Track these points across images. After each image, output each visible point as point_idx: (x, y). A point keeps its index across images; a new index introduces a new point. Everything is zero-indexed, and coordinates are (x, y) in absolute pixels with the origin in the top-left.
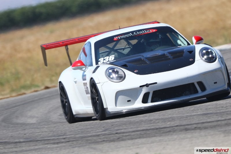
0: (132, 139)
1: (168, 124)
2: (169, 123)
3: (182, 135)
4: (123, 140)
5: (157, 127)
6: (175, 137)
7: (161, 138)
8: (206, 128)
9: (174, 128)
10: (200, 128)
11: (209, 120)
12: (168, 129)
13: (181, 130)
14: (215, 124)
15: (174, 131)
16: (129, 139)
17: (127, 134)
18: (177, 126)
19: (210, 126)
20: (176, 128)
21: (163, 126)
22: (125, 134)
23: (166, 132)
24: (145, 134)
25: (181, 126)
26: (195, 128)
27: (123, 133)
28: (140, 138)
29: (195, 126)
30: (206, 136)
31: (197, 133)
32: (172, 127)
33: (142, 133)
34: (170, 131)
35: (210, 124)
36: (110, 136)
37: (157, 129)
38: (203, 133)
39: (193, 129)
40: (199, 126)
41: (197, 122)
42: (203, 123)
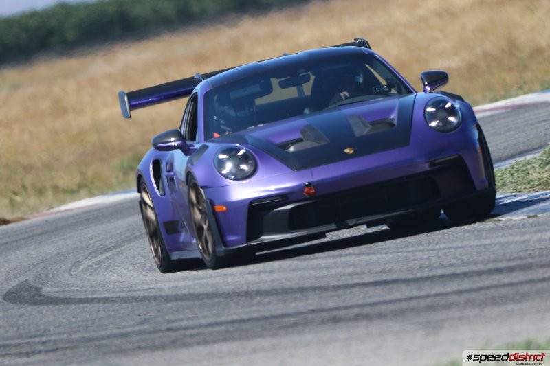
0: (206, 343)
1: (293, 306)
2: (293, 304)
3: (326, 334)
4: (185, 345)
5: (267, 314)
6: (309, 338)
7: (275, 341)
8: (381, 316)
9: (306, 316)
10: (367, 317)
11: (388, 298)
12: (292, 320)
13: (323, 322)
14: (404, 305)
15: (307, 324)
16: (199, 344)
17: (194, 332)
18: (313, 311)
19: (392, 311)
20: (310, 316)
21: (279, 312)
22: (188, 332)
23: (287, 327)
24: (237, 330)
25: (322, 310)
26: (357, 318)
27: (185, 328)
28: (224, 340)
29: (356, 311)
30: (381, 335)
31: (360, 329)
32: (302, 313)
33: (231, 328)
34: (296, 325)
35: (391, 307)
36: (153, 336)
37: (266, 318)
38: (375, 327)
39: (350, 319)
40: (366, 310)
41: (360, 302)
42: (375, 304)
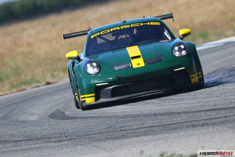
0: (137, 136)
1: (175, 120)
3: (189, 132)
4: (127, 137)
5: (163, 124)
6: (182, 134)
7: (167, 135)
8: (213, 124)
9: (180, 124)
10: (207, 125)
12: (175, 126)
13: (188, 127)
15: (181, 128)
16: (133, 137)
17: (132, 131)
18: (183, 122)
19: (218, 122)
20: (182, 124)
21: (169, 123)
22: (129, 132)
23: (172, 129)
24: (150, 131)
25: (188, 122)
26: (203, 125)
27: (128, 130)
28: (145, 135)
29: (203, 122)
30: (214, 132)
31: (204, 130)
32: (179, 123)
33: (147, 129)
34: (176, 128)
35: (218, 120)
36: (114, 133)
37: (163, 125)
38: (211, 129)
39: (200, 126)
40: (207, 122)
41: (204, 118)
42: (211, 119)
